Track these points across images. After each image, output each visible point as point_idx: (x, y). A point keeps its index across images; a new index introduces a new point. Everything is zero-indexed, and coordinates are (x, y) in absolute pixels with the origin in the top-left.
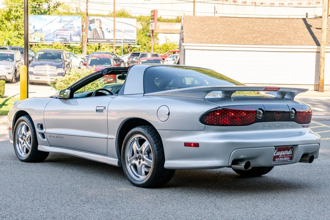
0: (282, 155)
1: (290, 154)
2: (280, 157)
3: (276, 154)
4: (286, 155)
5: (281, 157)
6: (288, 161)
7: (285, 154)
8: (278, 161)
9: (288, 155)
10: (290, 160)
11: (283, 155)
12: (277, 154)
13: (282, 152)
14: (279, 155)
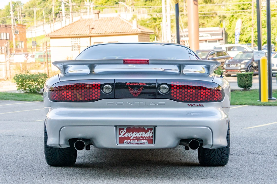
0: (134, 137)
1: (149, 137)
2: (131, 138)
3: (124, 135)
4: (142, 137)
5: (133, 139)
6: (146, 144)
7: (140, 136)
8: (128, 143)
9: (144, 137)
10: (148, 143)
11: (137, 137)
12: (126, 135)
13: (135, 133)
14: (130, 136)
